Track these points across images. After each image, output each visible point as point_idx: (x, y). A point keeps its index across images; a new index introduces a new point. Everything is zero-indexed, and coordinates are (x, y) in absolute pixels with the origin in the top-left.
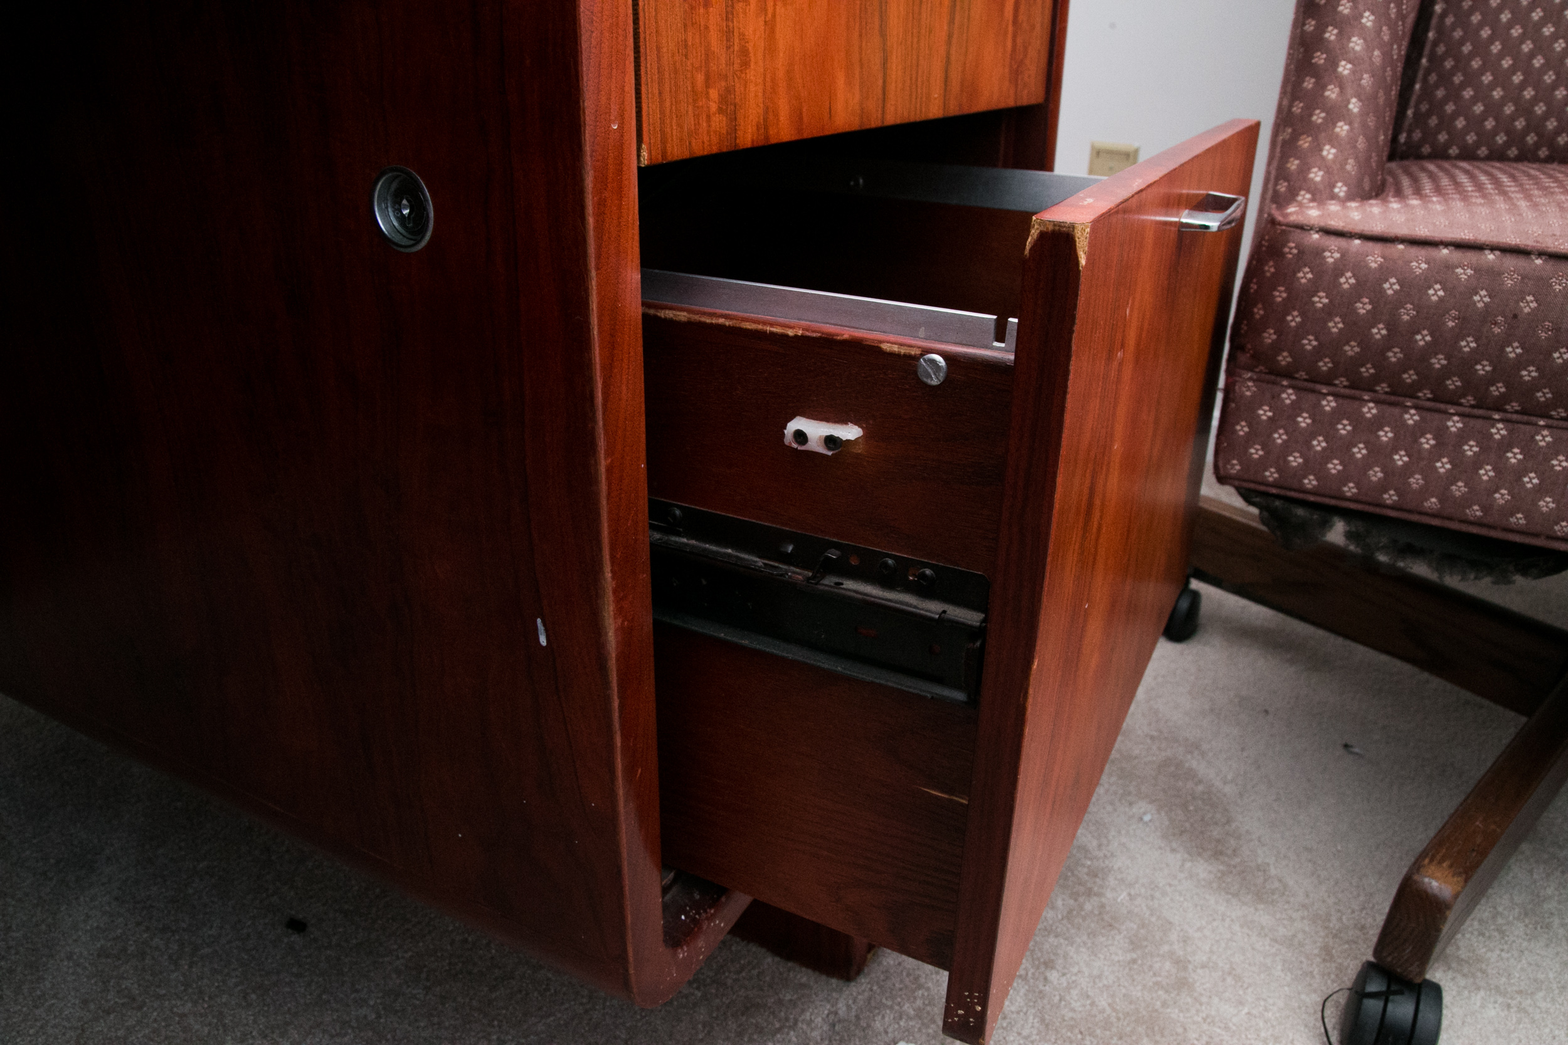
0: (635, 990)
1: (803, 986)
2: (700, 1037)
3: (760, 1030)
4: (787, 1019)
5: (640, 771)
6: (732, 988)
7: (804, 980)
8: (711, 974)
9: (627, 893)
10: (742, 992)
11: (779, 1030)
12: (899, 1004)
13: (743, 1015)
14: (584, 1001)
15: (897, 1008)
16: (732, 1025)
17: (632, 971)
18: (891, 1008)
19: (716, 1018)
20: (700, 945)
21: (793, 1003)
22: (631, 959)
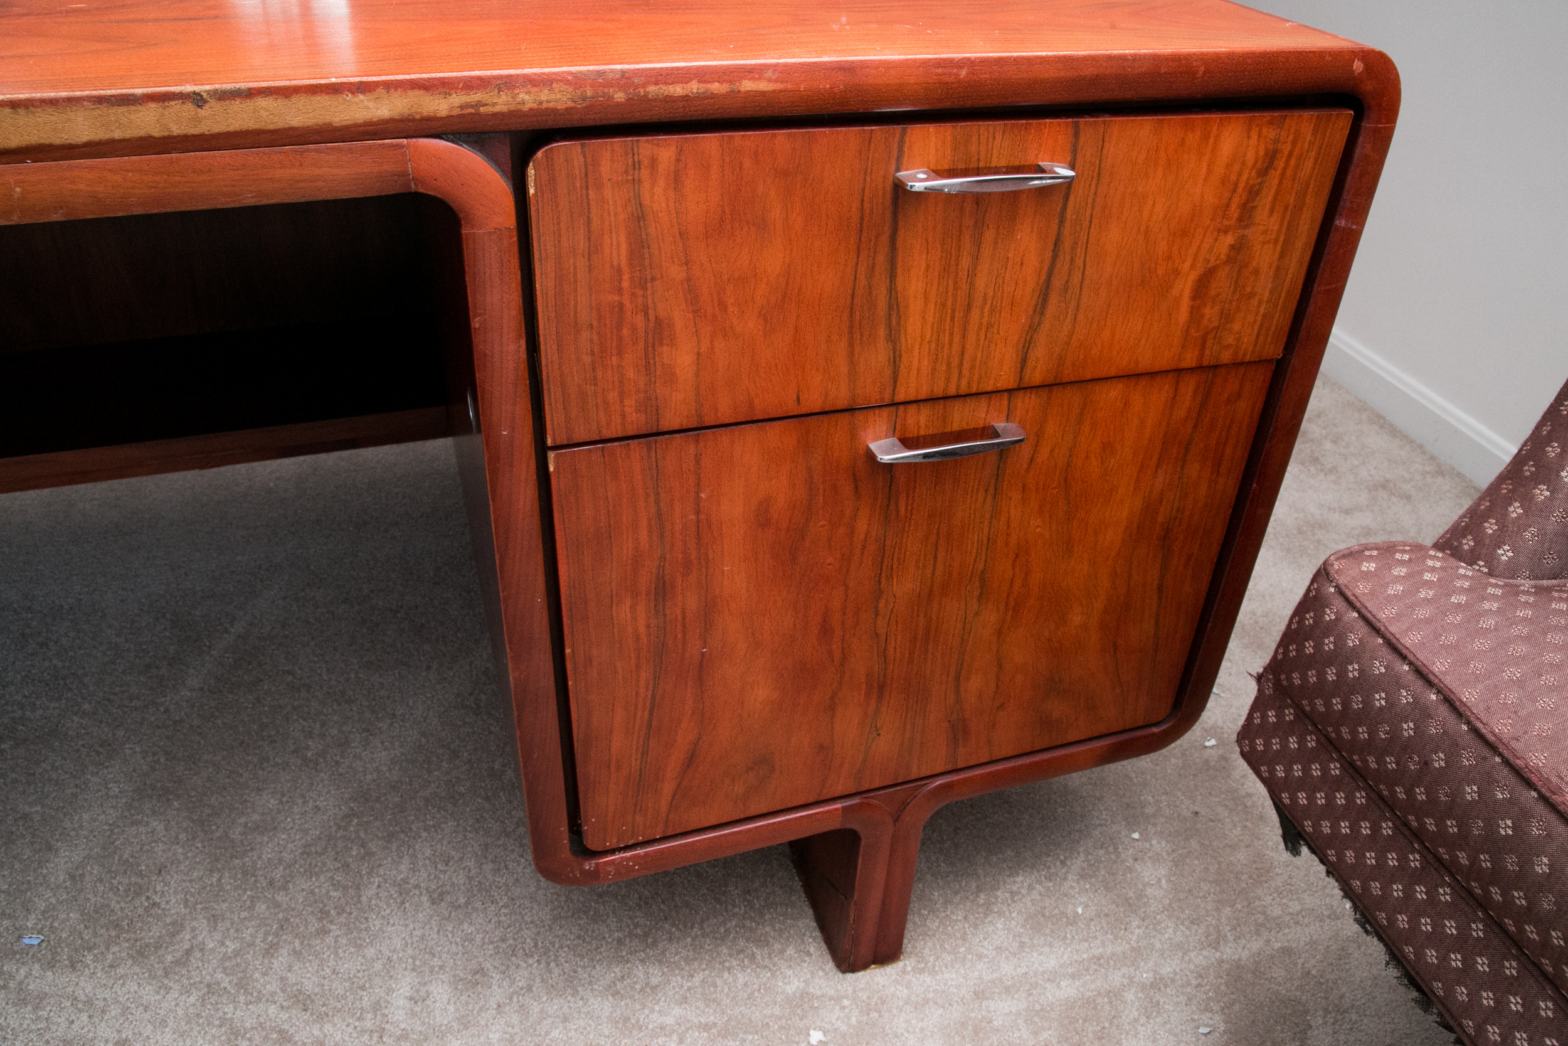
2: (717, 935)
4: (775, 965)
6: (765, 921)
8: (763, 904)
10: (767, 930)
12: (852, 1010)
13: (753, 942)
15: (848, 1010)
16: (741, 943)
19: (737, 933)
21: (790, 959)
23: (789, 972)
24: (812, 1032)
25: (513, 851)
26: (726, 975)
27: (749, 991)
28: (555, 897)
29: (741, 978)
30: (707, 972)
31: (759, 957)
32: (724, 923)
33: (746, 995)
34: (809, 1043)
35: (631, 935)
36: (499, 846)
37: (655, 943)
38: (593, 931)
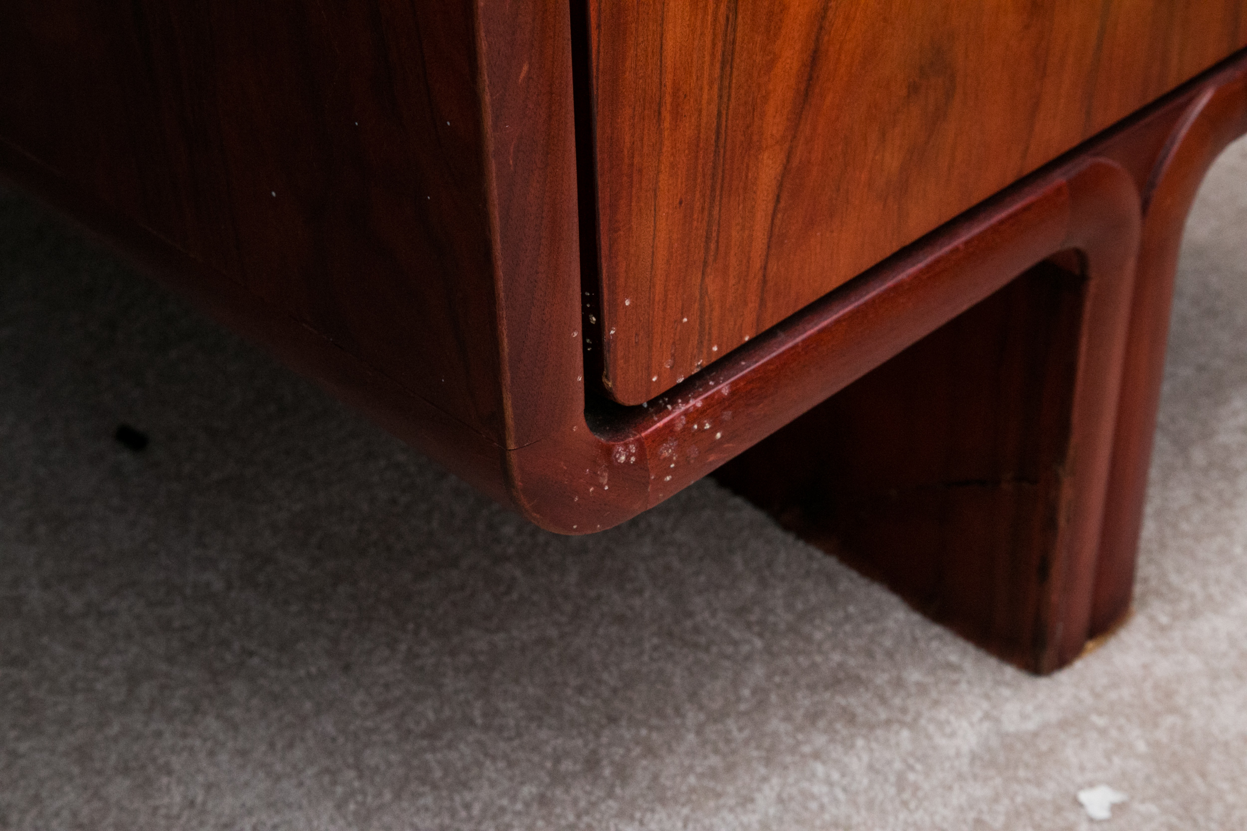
0: (519, 484)
1: (951, 667)
2: (743, 707)
3: (851, 719)
4: (904, 710)
5: (525, 68)
6: (820, 645)
7: (953, 658)
8: (789, 617)
9: (502, 295)
10: (836, 657)
11: (888, 723)
12: (1120, 729)
13: (826, 688)
14: (564, 619)
15: (1114, 733)
16: (804, 700)
17: (511, 445)
18: (1103, 732)
19: (779, 686)
20: (666, 454)
21: (923, 690)
22: (510, 421)
23: (943, 714)
24: (1084, 796)
25: (159, 734)
26: (820, 769)
27: (892, 778)
28: (326, 779)
29: (856, 763)
30: (775, 781)
31: (860, 710)
32: (736, 683)
33: (892, 791)
34: (1091, 820)
35: (557, 778)
36: (116, 739)
37: (623, 773)
38: (467, 806)
